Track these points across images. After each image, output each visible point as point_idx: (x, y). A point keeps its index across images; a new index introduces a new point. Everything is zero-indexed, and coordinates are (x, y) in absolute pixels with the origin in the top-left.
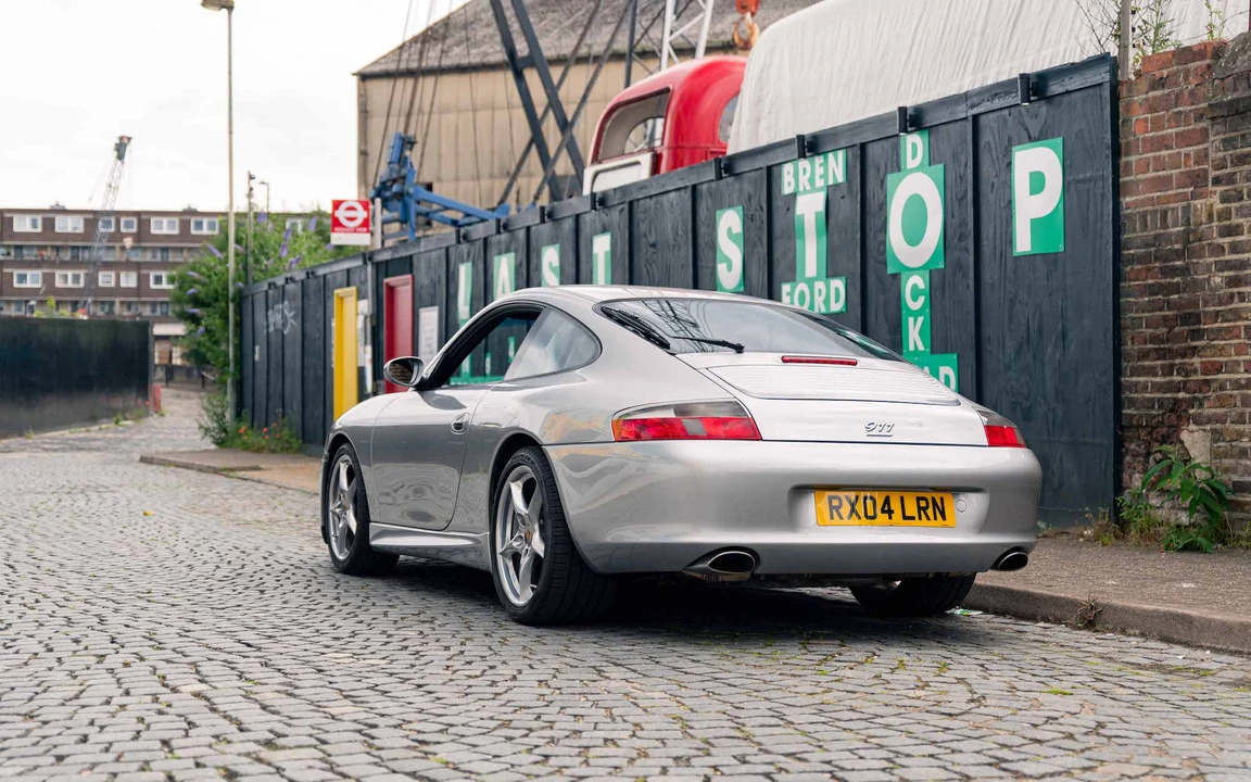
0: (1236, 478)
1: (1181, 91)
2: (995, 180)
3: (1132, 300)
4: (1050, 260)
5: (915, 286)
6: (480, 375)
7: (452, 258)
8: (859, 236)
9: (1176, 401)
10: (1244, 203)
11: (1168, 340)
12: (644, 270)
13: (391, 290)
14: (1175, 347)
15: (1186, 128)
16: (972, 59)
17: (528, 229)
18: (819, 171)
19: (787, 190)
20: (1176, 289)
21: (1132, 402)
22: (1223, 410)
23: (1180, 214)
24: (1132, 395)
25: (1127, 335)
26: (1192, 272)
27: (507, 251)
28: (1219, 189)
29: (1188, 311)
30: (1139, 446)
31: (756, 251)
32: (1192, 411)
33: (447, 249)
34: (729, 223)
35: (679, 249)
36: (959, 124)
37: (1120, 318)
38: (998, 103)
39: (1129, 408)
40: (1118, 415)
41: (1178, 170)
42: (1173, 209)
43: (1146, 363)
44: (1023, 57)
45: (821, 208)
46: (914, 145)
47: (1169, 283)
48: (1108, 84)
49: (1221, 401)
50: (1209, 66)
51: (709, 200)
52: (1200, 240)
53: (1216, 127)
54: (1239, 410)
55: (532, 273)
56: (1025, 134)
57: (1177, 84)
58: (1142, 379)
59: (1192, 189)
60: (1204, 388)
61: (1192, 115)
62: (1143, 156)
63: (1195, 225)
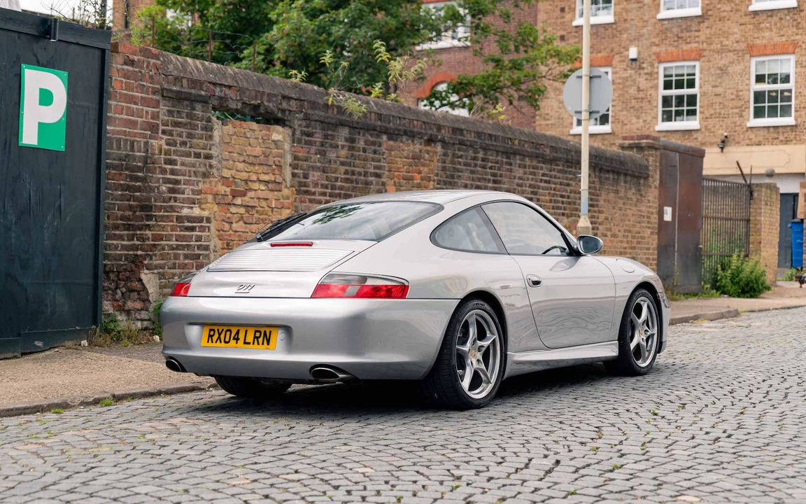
1: (145, 73)
3: (110, 192)
9: (135, 256)
10: (178, 148)
11: (131, 220)
14: (137, 223)
15: (146, 96)
20: (139, 189)
21: (106, 257)
23: (142, 146)
24: (107, 252)
25: (106, 214)
26: (149, 181)
28: (165, 137)
29: (145, 203)
30: (111, 284)
32: (145, 262)
41: (141, 119)
42: (138, 141)
43: (117, 232)
47: (134, 185)
49: (161, 257)
50: (161, 66)
52: (153, 163)
53: (165, 101)
54: (173, 261)
56: (34, 58)
57: (143, 68)
58: (115, 242)
59: (150, 132)
60: (154, 249)
61: (150, 89)
62: (120, 103)
63: (152, 154)
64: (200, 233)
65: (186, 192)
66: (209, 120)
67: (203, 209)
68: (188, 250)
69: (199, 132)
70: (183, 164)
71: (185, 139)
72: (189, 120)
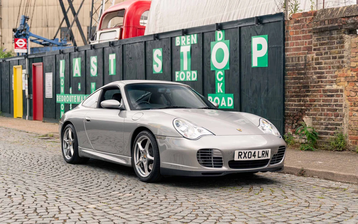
0: (320, 131)
1: (304, 24)
2: (246, 46)
3: (288, 81)
4: (263, 69)
5: (220, 74)
6: (68, 93)
7: (57, 58)
8: (202, 59)
9: (302, 109)
10: (323, 56)
11: (299, 93)
12: (127, 65)
13: (35, 67)
14: (302, 94)
15: (306, 35)
16: (227, 8)
17: (86, 51)
18: (188, 40)
19: (177, 44)
20: (302, 79)
21: (288, 109)
22: (316, 112)
23: (303, 58)
24: (288, 107)
25: (287, 91)
26: (307, 74)
27: (78, 57)
28: (315, 52)
29: (305, 85)
30: (290, 121)
31: (166, 62)
32: (306, 112)
33: (56, 55)
34: (157, 53)
35: (140, 59)
36: (234, 29)
37: (285, 86)
38: (247, 24)
39: (287, 111)
40: (284, 113)
41: (303, 46)
42: (301, 57)
44: (243, 8)
45: (189, 50)
46: (220, 34)
47: (300, 77)
48: (282, 21)
49: (315, 110)
50: (313, 18)
51: (151, 46)
52: (309, 66)
53: (315, 35)
54: (321, 112)
55: (87, 64)
56: (256, 33)
57: (303, 22)
58: (291, 103)
59: (307, 51)
60: (310, 106)
61: (307, 31)
62: (292, 42)
63: (308, 61)
64: (337, 98)
65: (328, 77)
66: (341, 38)
67: (338, 85)
68: (330, 106)
69: (336, 45)
70: (325, 63)
71: (327, 51)
72: (329, 41)
